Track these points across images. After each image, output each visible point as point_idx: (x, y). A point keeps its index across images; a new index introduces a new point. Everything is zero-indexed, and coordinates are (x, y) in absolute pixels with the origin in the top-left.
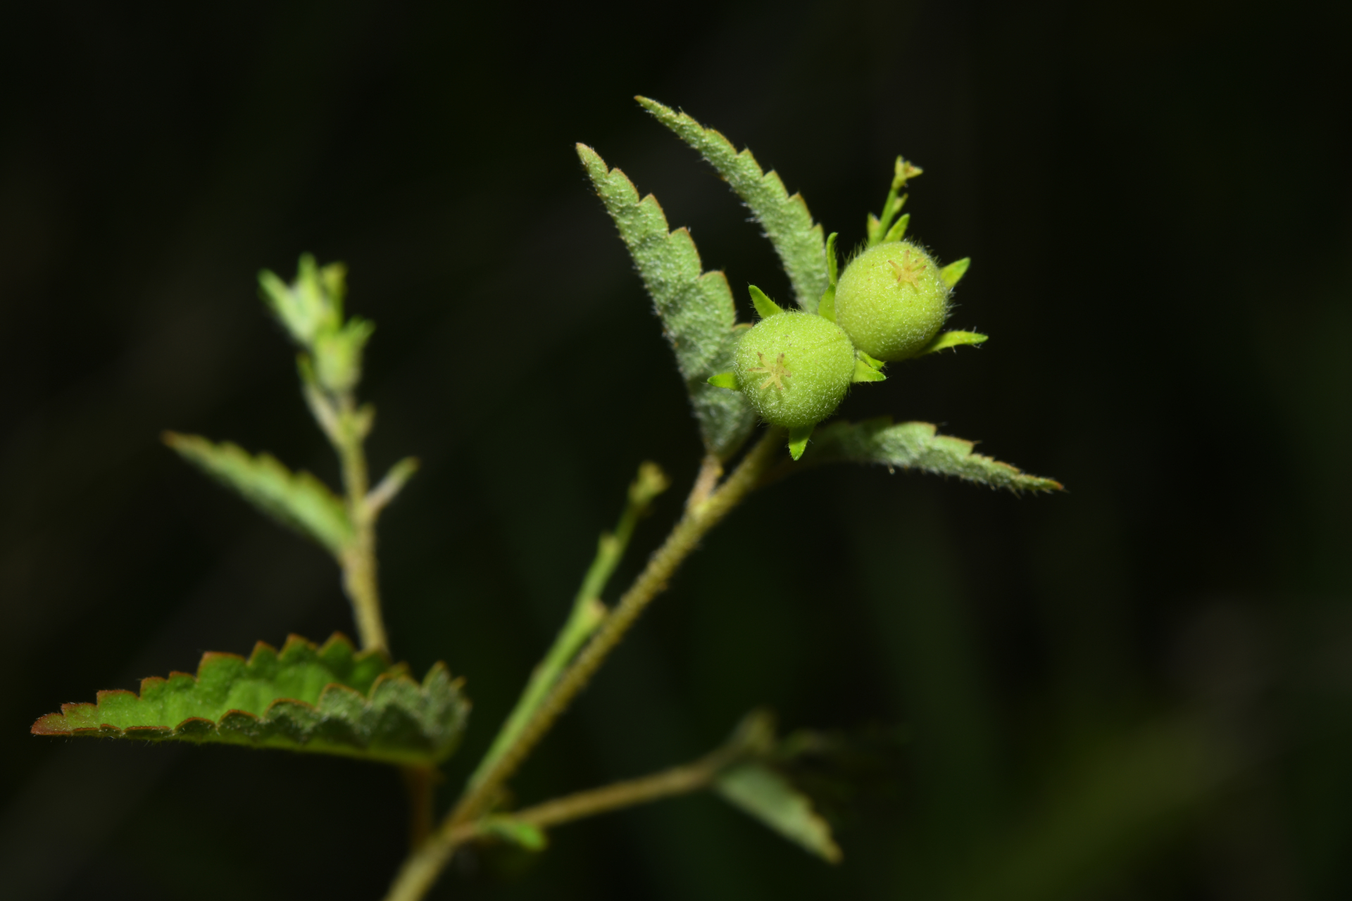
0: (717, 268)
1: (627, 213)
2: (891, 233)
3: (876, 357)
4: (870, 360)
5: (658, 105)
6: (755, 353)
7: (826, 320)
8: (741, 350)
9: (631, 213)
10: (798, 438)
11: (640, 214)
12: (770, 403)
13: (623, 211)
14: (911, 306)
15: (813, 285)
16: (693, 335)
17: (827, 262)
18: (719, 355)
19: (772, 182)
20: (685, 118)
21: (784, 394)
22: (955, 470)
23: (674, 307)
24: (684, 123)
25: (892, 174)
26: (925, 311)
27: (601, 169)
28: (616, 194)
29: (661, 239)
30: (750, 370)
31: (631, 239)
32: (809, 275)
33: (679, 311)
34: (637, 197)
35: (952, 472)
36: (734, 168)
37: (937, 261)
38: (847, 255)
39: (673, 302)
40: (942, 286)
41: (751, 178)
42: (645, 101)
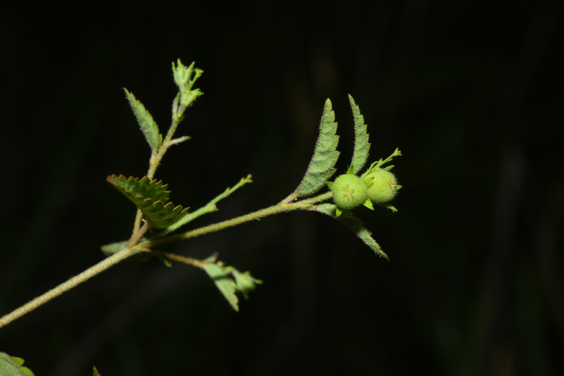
9: (329, 124)
13: (327, 122)
19: (366, 137)
20: (357, 108)
27: (329, 108)
28: (330, 117)
29: (330, 135)
34: (333, 121)
36: (360, 127)
39: (322, 152)
41: (363, 133)
42: (350, 96)
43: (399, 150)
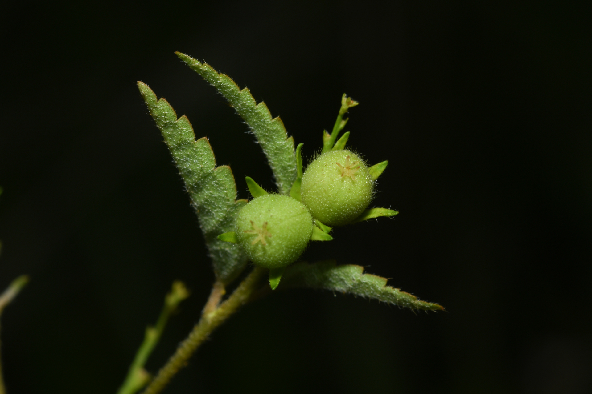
0: (226, 164)
1: (169, 127)
2: (338, 143)
3: (326, 224)
4: (322, 226)
5: (190, 58)
6: (249, 221)
7: (295, 200)
8: (240, 219)
9: (172, 127)
10: (275, 276)
11: (177, 128)
12: (258, 253)
13: (166, 126)
14: (350, 192)
15: (287, 175)
16: (209, 205)
17: (296, 161)
18: (225, 218)
19: (262, 109)
20: (207, 66)
21: (267, 248)
22: (376, 295)
23: (198, 188)
24: (207, 70)
25: (340, 105)
26: (359, 195)
27: (153, 98)
28: (162, 114)
29: (191, 144)
30: (246, 232)
31: (171, 143)
32: (285, 168)
33: (201, 190)
34: (175, 117)
35: (373, 297)
36: (238, 99)
37: (367, 163)
38: (309, 158)
39: (197, 184)
40: (370, 179)
41: (248, 106)
42: (182, 55)
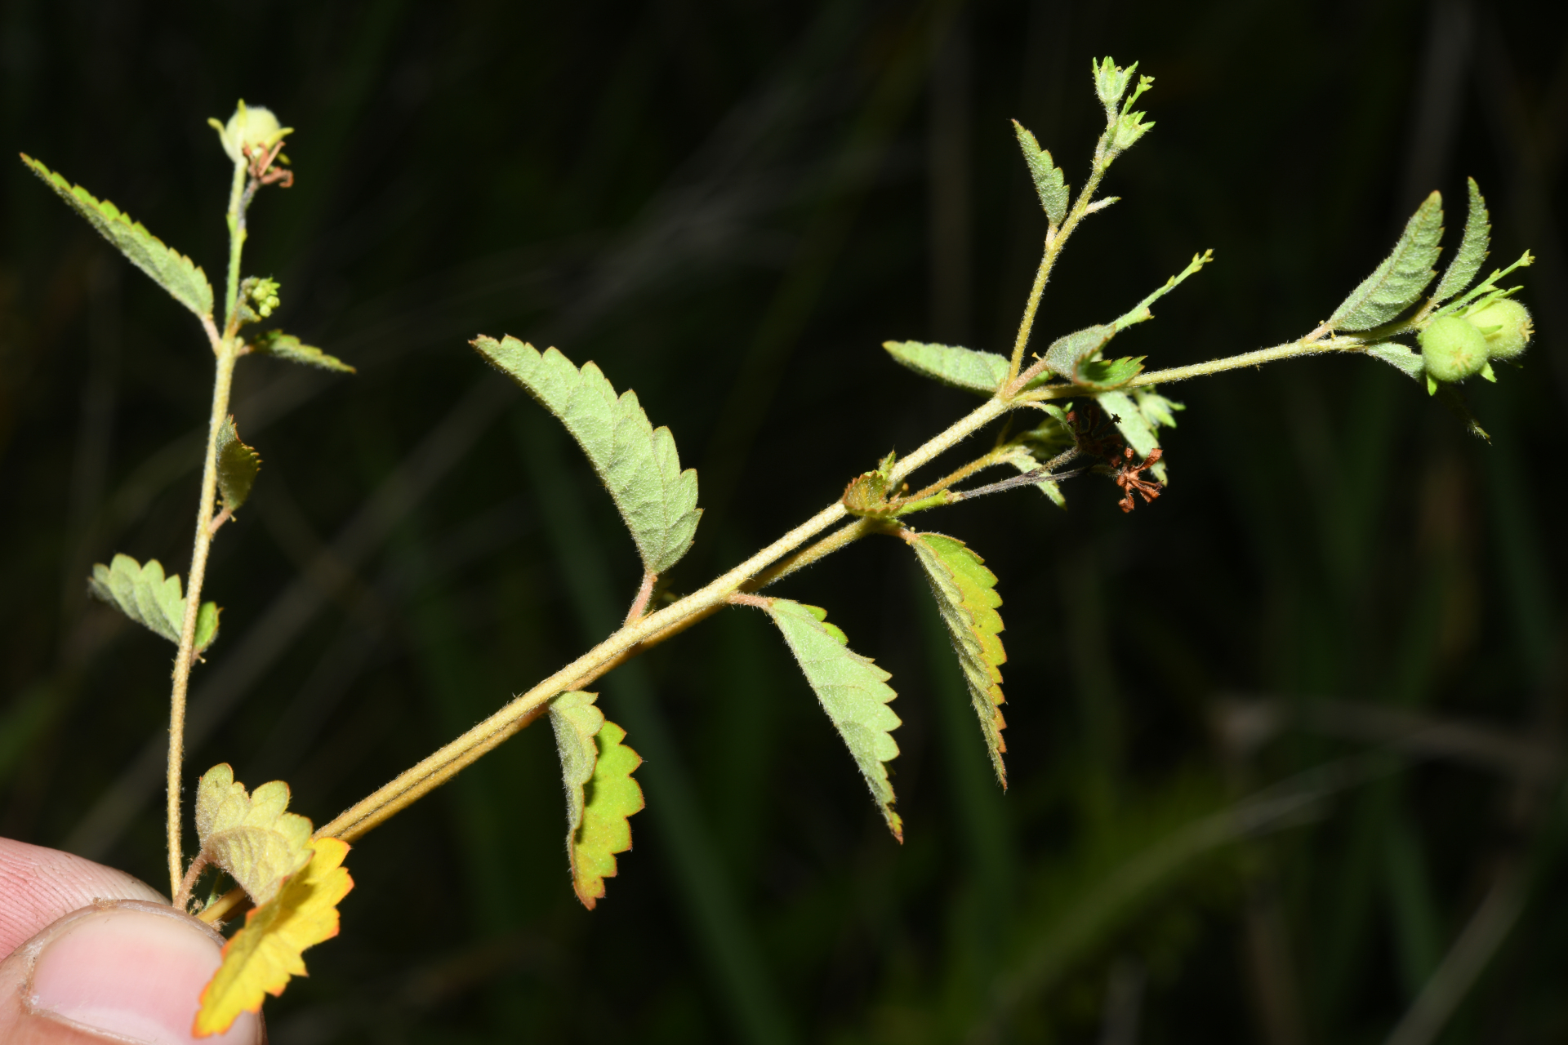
43: (1530, 255)
